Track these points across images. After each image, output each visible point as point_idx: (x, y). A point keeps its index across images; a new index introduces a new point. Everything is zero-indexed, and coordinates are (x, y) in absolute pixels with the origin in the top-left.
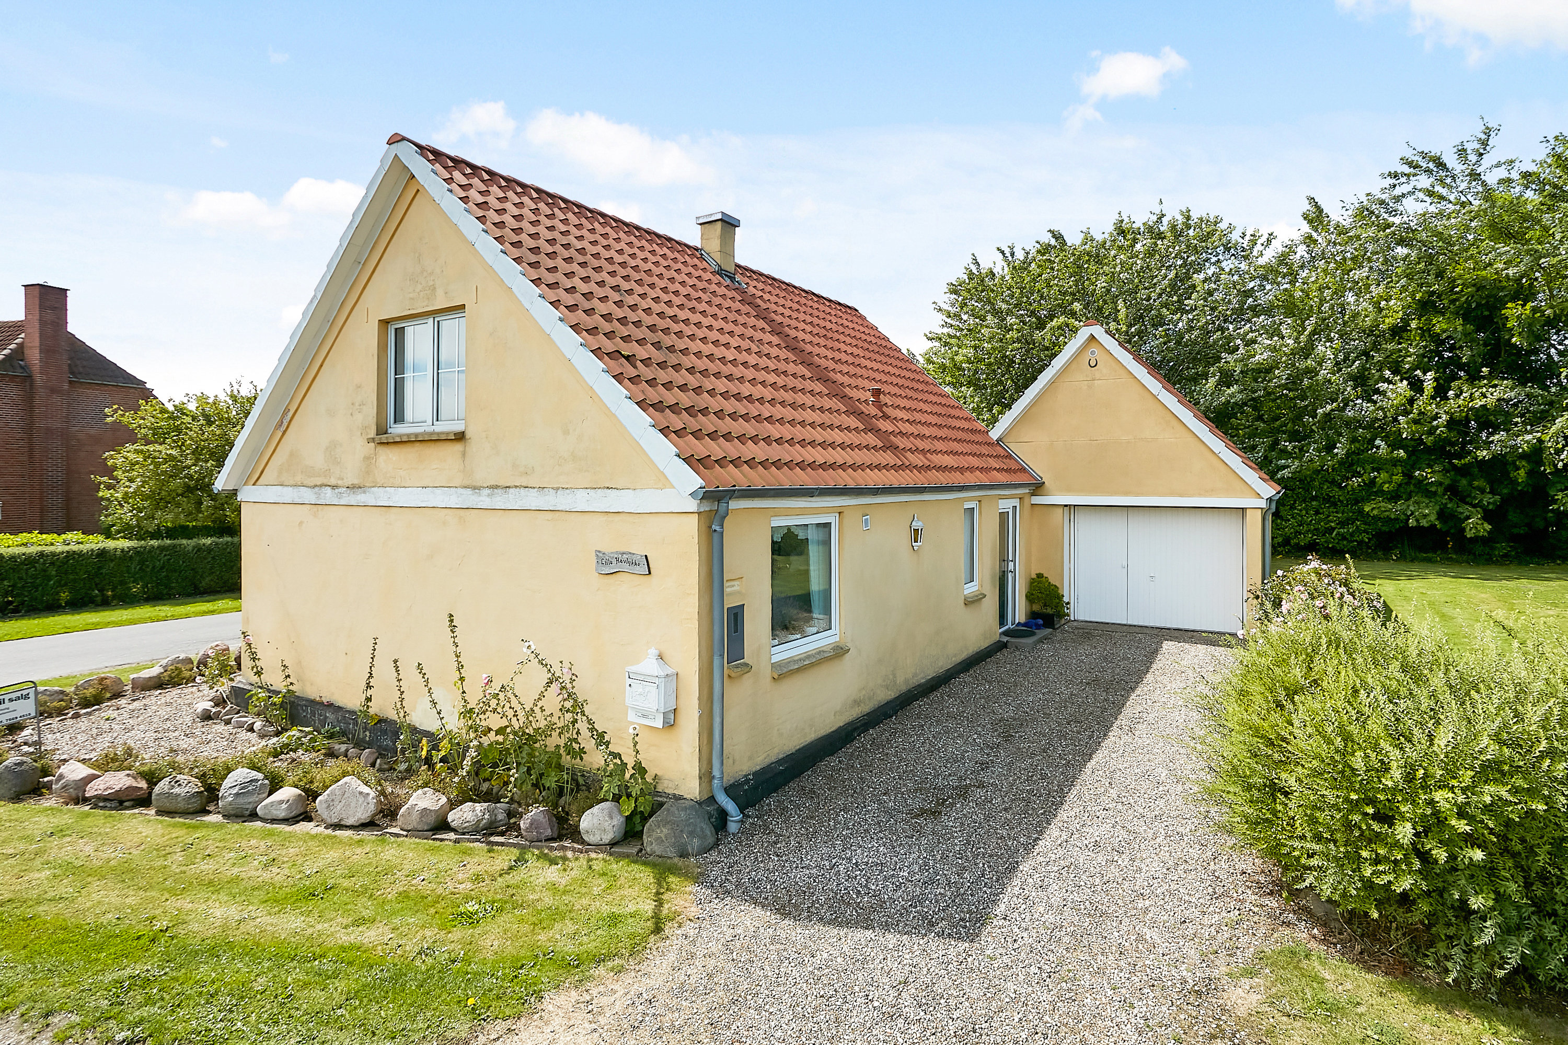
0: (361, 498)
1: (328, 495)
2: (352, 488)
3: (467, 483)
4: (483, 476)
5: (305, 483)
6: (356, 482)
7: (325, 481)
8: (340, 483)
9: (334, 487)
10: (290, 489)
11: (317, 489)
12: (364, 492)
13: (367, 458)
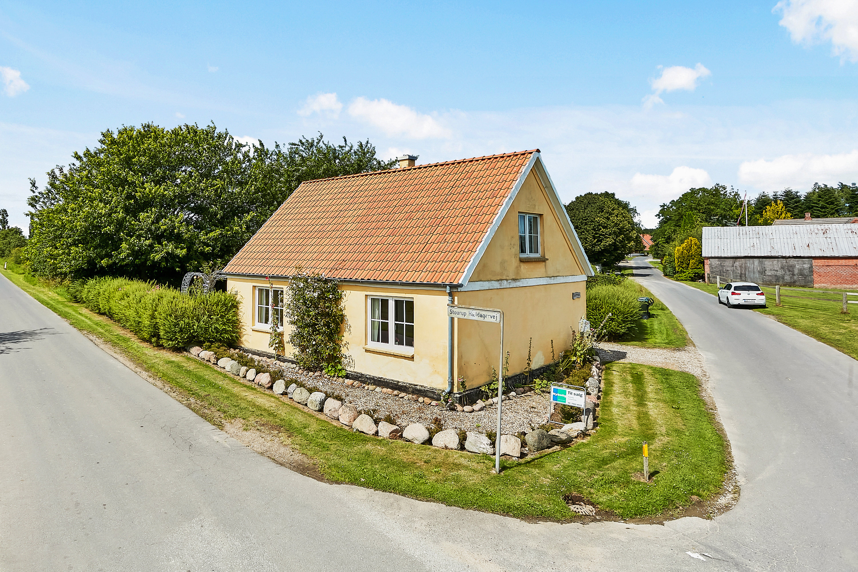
0: (518, 284)
1: (505, 284)
2: (514, 280)
3: (547, 276)
4: (551, 273)
5: (492, 279)
6: (514, 277)
7: (501, 278)
8: (508, 278)
9: (507, 280)
10: (487, 282)
11: (500, 282)
12: (519, 281)
13: (517, 267)
